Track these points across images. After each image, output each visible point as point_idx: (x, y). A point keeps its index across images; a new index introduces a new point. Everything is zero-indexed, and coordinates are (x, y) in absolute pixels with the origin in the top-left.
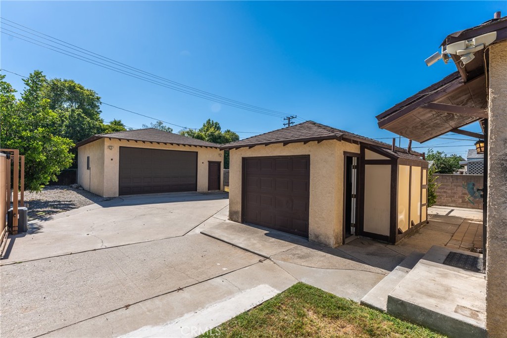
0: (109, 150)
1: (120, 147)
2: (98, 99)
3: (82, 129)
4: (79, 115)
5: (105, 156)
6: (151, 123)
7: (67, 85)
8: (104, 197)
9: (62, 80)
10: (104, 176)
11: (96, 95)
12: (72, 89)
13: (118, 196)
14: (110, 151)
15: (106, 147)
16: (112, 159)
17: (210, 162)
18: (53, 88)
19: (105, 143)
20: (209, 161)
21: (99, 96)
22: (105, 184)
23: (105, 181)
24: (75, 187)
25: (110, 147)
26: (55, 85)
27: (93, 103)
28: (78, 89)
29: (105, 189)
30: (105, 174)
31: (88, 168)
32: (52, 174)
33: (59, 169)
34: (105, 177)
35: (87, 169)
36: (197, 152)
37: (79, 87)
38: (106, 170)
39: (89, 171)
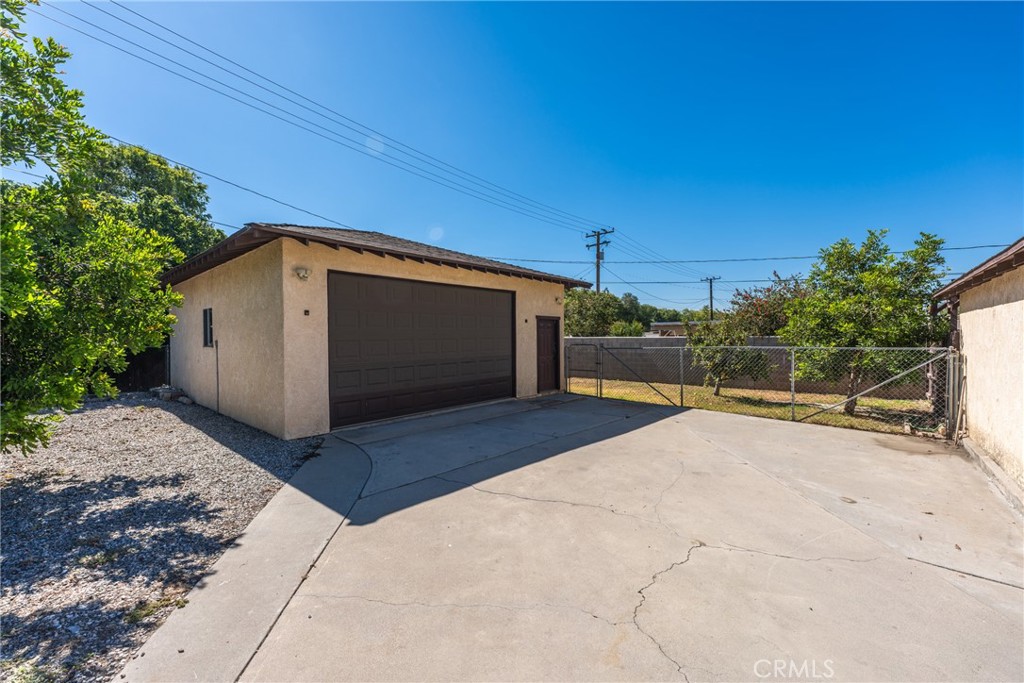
0: (295, 280)
1: (330, 272)
5: (286, 302)
8: (287, 437)
10: (282, 368)
11: (198, 181)
13: (328, 430)
14: (300, 284)
15: (287, 270)
16: (307, 313)
17: (540, 319)
19: (286, 258)
20: (537, 317)
22: (288, 395)
23: (287, 385)
24: (167, 395)
25: (299, 272)
27: (189, 197)
29: (287, 411)
30: (287, 359)
31: (208, 340)
32: (95, 369)
33: (120, 352)
34: (286, 370)
35: (206, 345)
36: (513, 294)
38: (289, 348)
39: (210, 351)
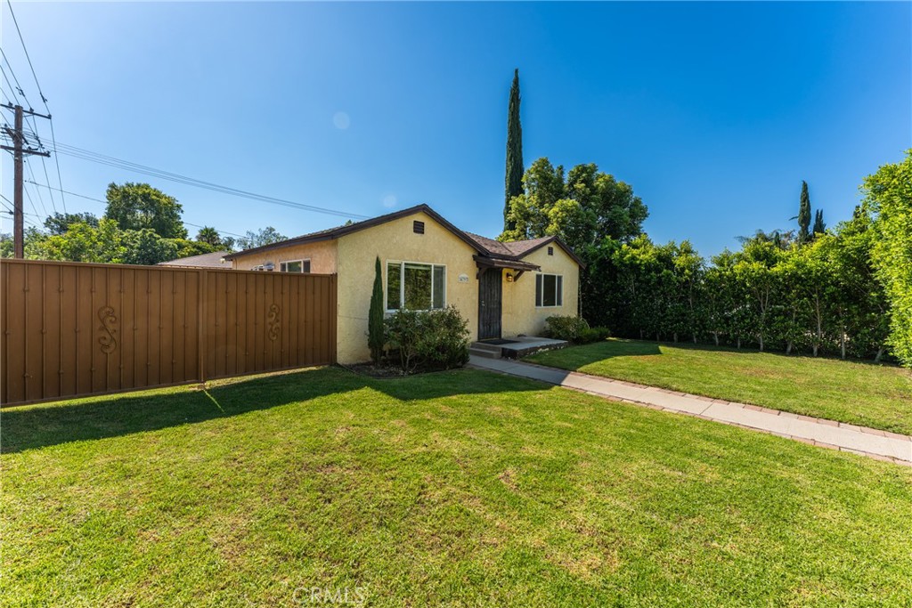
2: (179, 207)
3: (154, 250)
4: (151, 235)
6: (260, 230)
7: (140, 192)
9: (135, 185)
12: (146, 197)
18: (124, 196)
21: (179, 203)
26: (126, 192)
28: (154, 197)
37: (155, 195)
